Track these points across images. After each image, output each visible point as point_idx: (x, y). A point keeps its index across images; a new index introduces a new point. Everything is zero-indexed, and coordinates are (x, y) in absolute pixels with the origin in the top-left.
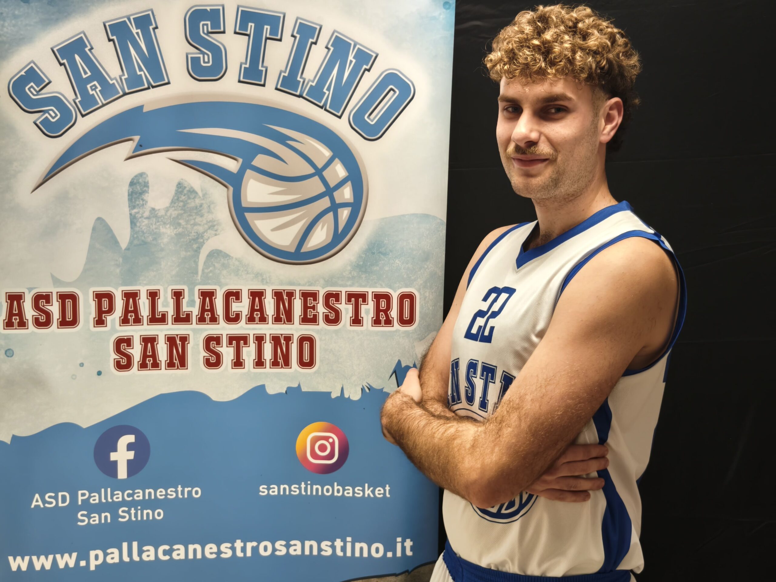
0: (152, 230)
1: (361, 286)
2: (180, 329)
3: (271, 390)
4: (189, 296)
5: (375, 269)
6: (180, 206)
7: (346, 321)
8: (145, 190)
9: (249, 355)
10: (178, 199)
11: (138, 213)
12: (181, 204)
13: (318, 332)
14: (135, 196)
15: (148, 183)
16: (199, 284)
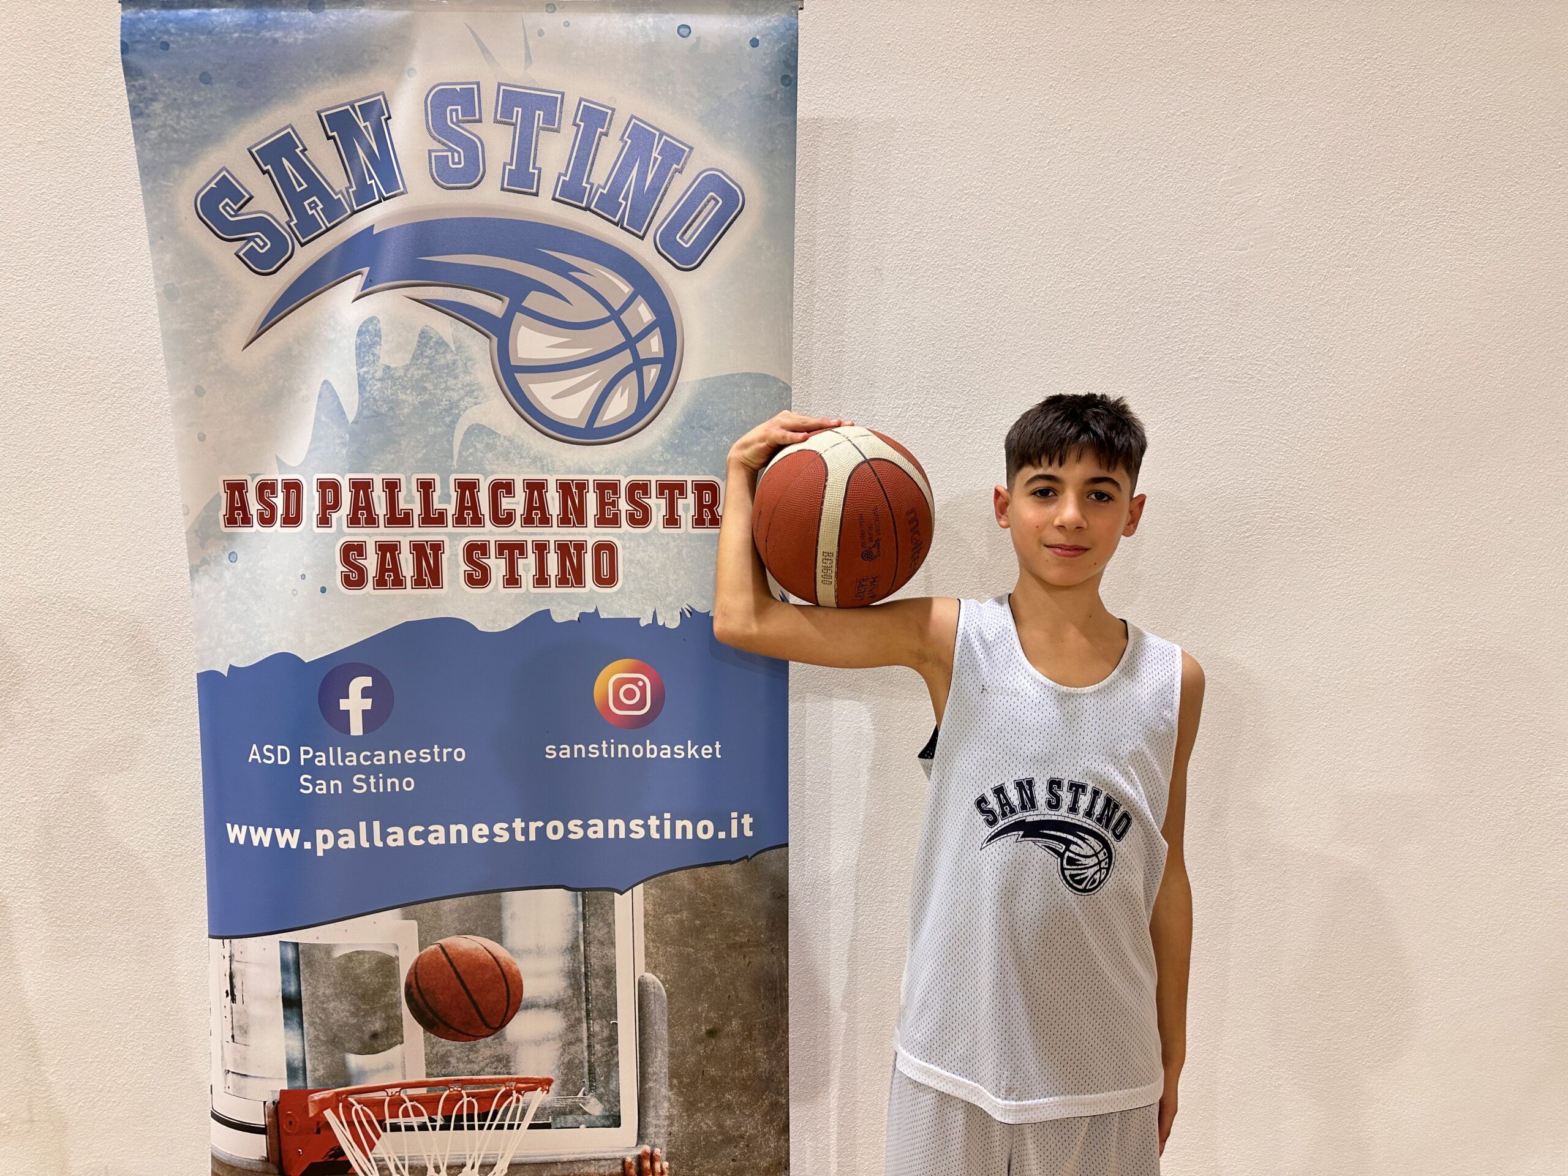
0: (387, 396)
1: (677, 473)
2: (432, 534)
3: (558, 618)
4: (442, 488)
5: (695, 449)
6: (424, 364)
7: (657, 522)
8: (376, 341)
9: (527, 571)
10: (422, 354)
11: (368, 372)
12: (427, 361)
13: (620, 537)
14: (364, 349)
15: (380, 331)
16: (456, 472)
